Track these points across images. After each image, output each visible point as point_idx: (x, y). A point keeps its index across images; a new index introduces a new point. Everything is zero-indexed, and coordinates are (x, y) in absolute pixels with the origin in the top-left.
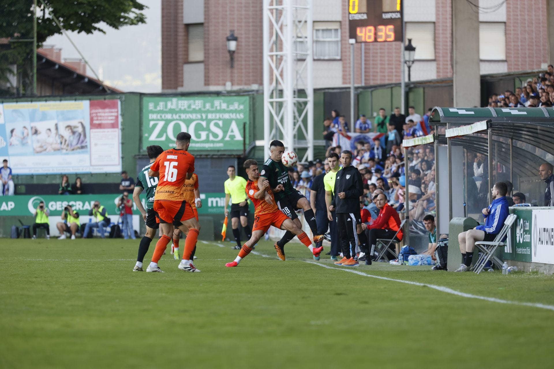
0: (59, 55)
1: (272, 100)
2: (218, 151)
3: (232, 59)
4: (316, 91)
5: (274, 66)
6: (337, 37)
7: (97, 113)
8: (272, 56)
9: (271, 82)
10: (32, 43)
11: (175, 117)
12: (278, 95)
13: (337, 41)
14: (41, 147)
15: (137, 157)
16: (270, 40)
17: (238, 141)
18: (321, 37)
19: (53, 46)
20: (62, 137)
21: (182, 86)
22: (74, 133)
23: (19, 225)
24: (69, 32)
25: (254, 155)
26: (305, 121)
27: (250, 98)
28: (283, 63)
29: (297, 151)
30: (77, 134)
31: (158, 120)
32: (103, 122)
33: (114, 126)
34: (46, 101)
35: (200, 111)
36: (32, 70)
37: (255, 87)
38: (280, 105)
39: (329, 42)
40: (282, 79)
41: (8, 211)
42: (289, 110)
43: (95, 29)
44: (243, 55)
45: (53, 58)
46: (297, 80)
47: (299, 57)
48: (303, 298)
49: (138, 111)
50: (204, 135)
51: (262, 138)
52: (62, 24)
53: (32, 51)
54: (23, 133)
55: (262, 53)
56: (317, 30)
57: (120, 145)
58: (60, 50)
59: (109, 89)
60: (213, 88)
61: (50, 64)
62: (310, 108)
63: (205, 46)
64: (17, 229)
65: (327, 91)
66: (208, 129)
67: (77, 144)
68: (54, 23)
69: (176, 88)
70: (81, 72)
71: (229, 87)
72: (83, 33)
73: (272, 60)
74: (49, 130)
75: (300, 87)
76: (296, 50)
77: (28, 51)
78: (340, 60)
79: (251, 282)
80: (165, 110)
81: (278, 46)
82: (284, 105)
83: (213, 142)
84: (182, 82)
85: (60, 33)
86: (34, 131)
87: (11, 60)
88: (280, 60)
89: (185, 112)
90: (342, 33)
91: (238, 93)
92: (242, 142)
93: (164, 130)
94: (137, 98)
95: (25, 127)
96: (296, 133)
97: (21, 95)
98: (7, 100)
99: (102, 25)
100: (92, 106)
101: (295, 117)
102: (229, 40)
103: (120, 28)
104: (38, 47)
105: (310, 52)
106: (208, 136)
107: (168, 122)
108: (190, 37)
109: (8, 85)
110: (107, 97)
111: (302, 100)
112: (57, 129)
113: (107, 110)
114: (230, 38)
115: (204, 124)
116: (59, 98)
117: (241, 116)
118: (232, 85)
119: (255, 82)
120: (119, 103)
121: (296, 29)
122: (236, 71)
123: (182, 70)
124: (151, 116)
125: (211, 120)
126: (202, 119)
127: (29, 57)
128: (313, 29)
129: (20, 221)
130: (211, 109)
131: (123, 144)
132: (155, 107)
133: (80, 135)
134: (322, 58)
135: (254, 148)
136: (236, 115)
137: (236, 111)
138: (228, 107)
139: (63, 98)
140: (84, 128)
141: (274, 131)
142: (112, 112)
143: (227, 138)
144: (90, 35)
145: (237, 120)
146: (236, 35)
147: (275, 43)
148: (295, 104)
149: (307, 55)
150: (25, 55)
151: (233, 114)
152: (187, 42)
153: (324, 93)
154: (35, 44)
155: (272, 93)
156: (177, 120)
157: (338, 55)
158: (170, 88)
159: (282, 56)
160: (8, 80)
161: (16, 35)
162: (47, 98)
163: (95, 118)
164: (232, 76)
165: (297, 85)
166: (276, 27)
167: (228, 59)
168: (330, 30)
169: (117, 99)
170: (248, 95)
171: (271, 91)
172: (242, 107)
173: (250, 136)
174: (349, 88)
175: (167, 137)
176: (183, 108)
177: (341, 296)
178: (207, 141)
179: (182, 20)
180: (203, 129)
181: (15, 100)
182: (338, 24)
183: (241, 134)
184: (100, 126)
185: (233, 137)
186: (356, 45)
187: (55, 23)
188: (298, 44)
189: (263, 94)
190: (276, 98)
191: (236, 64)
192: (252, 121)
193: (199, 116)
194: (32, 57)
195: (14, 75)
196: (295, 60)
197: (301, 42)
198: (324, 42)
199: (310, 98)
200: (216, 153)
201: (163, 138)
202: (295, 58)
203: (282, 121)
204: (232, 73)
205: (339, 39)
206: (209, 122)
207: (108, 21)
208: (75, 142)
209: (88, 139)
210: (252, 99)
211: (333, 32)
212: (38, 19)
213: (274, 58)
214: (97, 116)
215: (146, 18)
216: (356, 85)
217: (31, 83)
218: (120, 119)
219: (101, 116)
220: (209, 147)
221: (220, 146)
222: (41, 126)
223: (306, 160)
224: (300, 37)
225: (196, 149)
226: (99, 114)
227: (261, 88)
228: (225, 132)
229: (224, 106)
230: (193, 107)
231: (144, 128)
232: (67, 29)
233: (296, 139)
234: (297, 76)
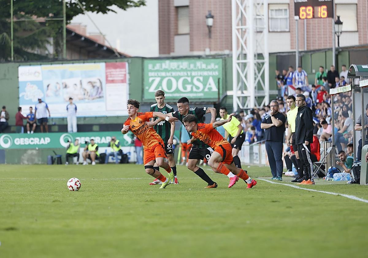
0: (85, 30)
1: (238, 61)
2: (200, 99)
3: (210, 32)
4: (270, 54)
5: (240, 37)
7: (110, 72)
8: (238, 29)
9: (238, 49)
10: (62, 21)
11: (168, 74)
12: (243, 58)
13: (287, 18)
16: (237, 17)
17: (214, 92)
18: (274, 14)
19: (80, 24)
20: (85, 90)
21: (173, 52)
22: (94, 87)
23: (53, 154)
25: (226, 102)
26: (263, 77)
28: (246, 34)
29: (257, 98)
30: (96, 88)
31: (156, 77)
32: (115, 79)
33: (123, 81)
35: (186, 70)
36: (62, 41)
37: (227, 52)
38: (245, 65)
39: (281, 19)
40: (246, 46)
41: (45, 145)
42: (251, 69)
43: (109, 10)
44: (218, 29)
45: (80, 32)
46: (257, 46)
47: (258, 30)
48: (247, 204)
49: (140, 70)
50: (189, 87)
51: (232, 89)
52: (84, 7)
53: (62, 27)
54: (56, 87)
55: (231, 27)
56: (272, 10)
57: (128, 96)
58: (86, 26)
59: (120, 54)
60: (196, 53)
61: (78, 36)
62: (266, 67)
63: (190, 22)
64: (52, 157)
65: (278, 54)
66: (192, 83)
67: (96, 94)
68: (78, 6)
69: (169, 53)
70: (101, 42)
71: (208, 52)
72: (100, 13)
73: (239, 32)
74: (76, 84)
75: (259, 52)
76: (257, 25)
77: (59, 27)
78: (289, 32)
79: (212, 194)
80: (161, 69)
81: (243, 22)
82: (248, 65)
83: (196, 92)
84: (174, 49)
85: (83, 14)
86: (64, 86)
87: (48, 34)
88: (243, 32)
89: (175, 70)
90: (289, 12)
91: (214, 57)
92: (217, 93)
93: (160, 84)
94: (140, 61)
95: (57, 83)
97: (55, 59)
98: (45, 63)
99: (114, 7)
100: (107, 67)
101: (255, 74)
102: (207, 17)
103: (127, 9)
104: (67, 23)
105: (266, 26)
106: (192, 88)
107: (163, 78)
108: (179, 16)
109: (47, 52)
110: (118, 60)
111: (260, 61)
112: (81, 84)
113: (118, 70)
114: (208, 16)
115: (189, 79)
116: (82, 61)
117: (216, 73)
118: (210, 50)
119: (227, 48)
120: (127, 65)
121: (256, 10)
122: (212, 40)
123: (173, 40)
124: (150, 74)
125: (194, 77)
126: (188, 76)
127: (60, 31)
128: (268, 9)
129: (54, 152)
130: (194, 69)
131: (130, 94)
132: (153, 68)
133: (98, 88)
134: (276, 30)
135: (226, 96)
136: (213, 73)
137: (212, 70)
138: (207, 67)
139: (85, 61)
140: (101, 83)
141: (240, 84)
142: (121, 71)
143: (206, 90)
144: (105, 14)
145: (213, 76)
146: (212, 14)
147: (241, 20)
148: (255, 64)
149: (263, 28)
150: (57, 30)
151: (210, 72)
152: (177, 20)
153: (277, 56)
154: (65, 21)
155: (239, 56)
156: (169, 76)
157: (287, 28)
158: (164, 53)
159: (246, 29)
160: (46, 49)
161: (51, 15)
162: (74, 62)
163: (109, 76)
164: (210, 44)
165: (257, 50)
166: (241, 8)
167: (207, 31)
168: (281, 10)
169: (125, 61)
170: (222, 58)
172: (217, 67)
173: (223, 88)
174: (295, 52)
176: (173, 68)
177: (276, 203)
178: (192, 92)
179: (173, 4)
180: (189, 83)
181: (50, 63)
182: (287, 5)
183: (216, 86)
184: (112, 81)
185: (210, 89)
186: (300, 21)
187: (80, 6)
188: (258, 20)
189: (232, 57)
190: (242, 59)
191: (213, 35)
192: (224, 77)
193: (185, 74)
194: (62, 31)
195: (51, 45)
196: (255, 32)
197: (260, 19)
198: (277, 19)
199: (267, 60)
200: (198, 101)
202: (256, 30)
203: (246, 77)
204: (210, 42)
205: (288, 16)
206: (192, 78)
207: (117, 4)
208: (94, 93)
209: (104, 91)
210: (224, 61)
211: (283, 11)
212: (67, 3)
213: (240, 30)
214: (111, 74)
215: (146, 2)
216: (300, 50)
217: (62, 51)
218: (128, 76)
219: (113, 74)
221: (201, 95)
222: (70, 82)
224: (259, 15)
226: (112, 73)
227: (231, 52)
228: (205, 85)
229: (204, 66)
230: (181, 67)
231: (145, 83)
232: (88, 11)
233: (257, 90)
234: (256, 44)
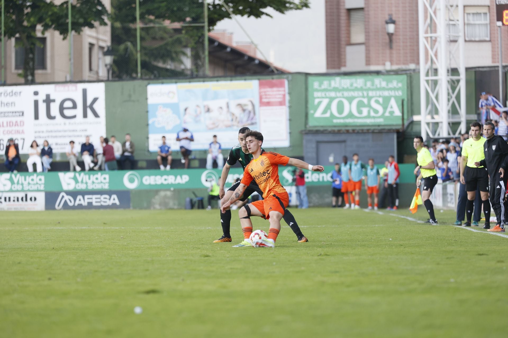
0: (230, 39)
1: (427, 78)
2: (379, 126)
3: (391, 41)
4: (467, 69)
5: (429, 47)
6: (487, 20)
7: (265, 92)
8: (426, 38)
9: (426, 62)
10: (203, 27)
11: (339, 94)
12: (433, 74)
13: (487, 24)
14: (214, 124)
15: (304, 132)
16: (425, 23)
17: (397, 117)
18: (471, 20)
19: (224, 31)
20: (233, 114)
21: (345, 66)
22: (244, 110)
23: (193, 196)
24: (239, 17)
25: (412, 129)
26: (458, 98)
27: (408, 77)
28: (437, 44)
29: (451, 125)
30: (247, 112)
31: (323, 98)
32: (272, 100)
33: (281, 103)
34: (217, 81)
35: (361, 89)
36: (204, 52)
37: (412, 66)
38: (435, 83)
39: (479, 24)
40: (437, 59)
41: (183, 184)
42: (443, 87)
43: (263, 13)
44: (401, 37)
45: (224, 41)
46: (450, 60)
47: (452, 39)
48: (448, 258)
49: (303, 90)
50: (365, 111)
51: (419, 113)
52: (231, 10)
53: (203, 35)
54: (196, 111)
55: (418, 35)
56: (468, 14)
57: (288, 122)
58: (232, 34)
59: (277, 70)
60: (373, 68)
61: (222, 47)
62: (462, 86)
63: (366, 29)
64: (191, 201)
65: (477, 69)
66: (369, 106)
67: (248, 120)
68: (223, 9)
69: (339, 68)
70: (251, 54)
71: (388, 66)
72: (252, 18)
73: (427, 42)
74: (221, 108)
75: (454, 66)
76: (450, 32)
77: (199, 34)
78: (490, 41)
79: (402, 245)
80: (329, 88)
81: (433, 28)
82: (439, 83)
83: (374, 117)
84: (345, 62)
85: (230, 18)
86: (206, 109)
87: (184, 44)
88: (434, 41)
89: (347, 90)
90: (490, 16)
91: (396, 72)
92: (401, 117)
93: (328, 107)
94: (303, 78)
95: (198, 106)
96: (451, 109)
97: (194, 76)
98: (181, 81)
99: (269, 10)
100: (261, 85)
101: (449, 94)
102: (387, 23)
103: (286, 12)
104: (209, 30)
105: (461, 34)
106: (369, 112)
107: (332, 99)
108: (352, 21)
109: (182, 67)
110: (275, 77)
111: (455, 78)
112: (228, 107)
113: (275, 89)
114: (388, 21)
115: (365, 101)
116: (229, 78)
117: (399, 93)
118: (392, 64)
119: (412, 61)
120: (286, 82)
121: (449, 13)
122: (394, 52)
123: (345, 51)
124: (316, 94)
125: (372, 97)
126: (363, 97)
127: (201, 40)
128: (464, 12)
129: (194, 193)
130: (372, 87)
131: (290, 120)
132: (320, 86)
133: (250, 112)
134: (473, 39)
135: (412, 123)
136: (395, 93)
137: (395, 89)
138: (387, 85)
139: (233, 78)
140: (253, 105)
141: (430, 107)
142: (279, 91)
143: (387, 114)
144: (259, 19)
145: (396, 97)
146: (394, 18)
147: (430, 25)
148: (448, 82)
149: (458, 37)
150: (197, 38)
151: (391, 91)
152: (349, 25)
153: (475, 72)
154: (206, 28)
155: (428, 72)
156: (340, 97)
157: (487, 37)
158: (334, 68)
159: (436, 38)
160: (181, 62)
161: (188, 19)
162: (219, 79)
163: (264, 97)
164: (391, 57)
165: (450, 64)
166: (430, 11)
167: (387, 41)
168: (480, 14)
169: (284, 78)
170: (406, 74)
171: (426, 71)
172: (400, 85)
173: (408, 112)
174: (498, 67)
175: (332, 114)
176: (345, 87)
177: (482, 256)
178: (369, 116)
179: (344, 5)
180: (365, 106)
181: (188, 80)
182: (487, 8)
183: (399, 109)
184: (268, 104)
185: (392, 113)
186: (503, 27)
187: (225, 8)
188: (451, 27)
189: (419, 72)
190: (432, 76)
191: (394, 45)
192: (410, 98)
193: (360, 94)
194: (203, 41)
195: (188, 57)
196: (448, 41)
197: (454, 25)
198: (475, 24)
199: (463, 76)
200: (377, 128)
201: (328, 115)
202: (448, 39)
203: (437, 97)
204: (391, 53)
205: (488, 22)
206: (370, 99)
207: (274, 6)
208: (245, 119)
209: (257, 116)
210: (409, 78)
211: (482, 15)
212: (209, 4)
213: (429, 39)
214: (266, 95)
215: (310, 3)
216: (504, 64)
217: (203, 65)
218: (287, 98)
219: (269, 95)
220: (370, 123)
221: (380, 121)
222: (214, 105)
223: (460, 133)
224: (453, 20)
225: (358, 124)
226: (268, 93)
227: (418, 67)
228: (385, 108)
229: (384, 84)
230: (355, 85)
231: (310, 106)
232: (236, 14)
233: (450, 115)
234: (450, 56)
